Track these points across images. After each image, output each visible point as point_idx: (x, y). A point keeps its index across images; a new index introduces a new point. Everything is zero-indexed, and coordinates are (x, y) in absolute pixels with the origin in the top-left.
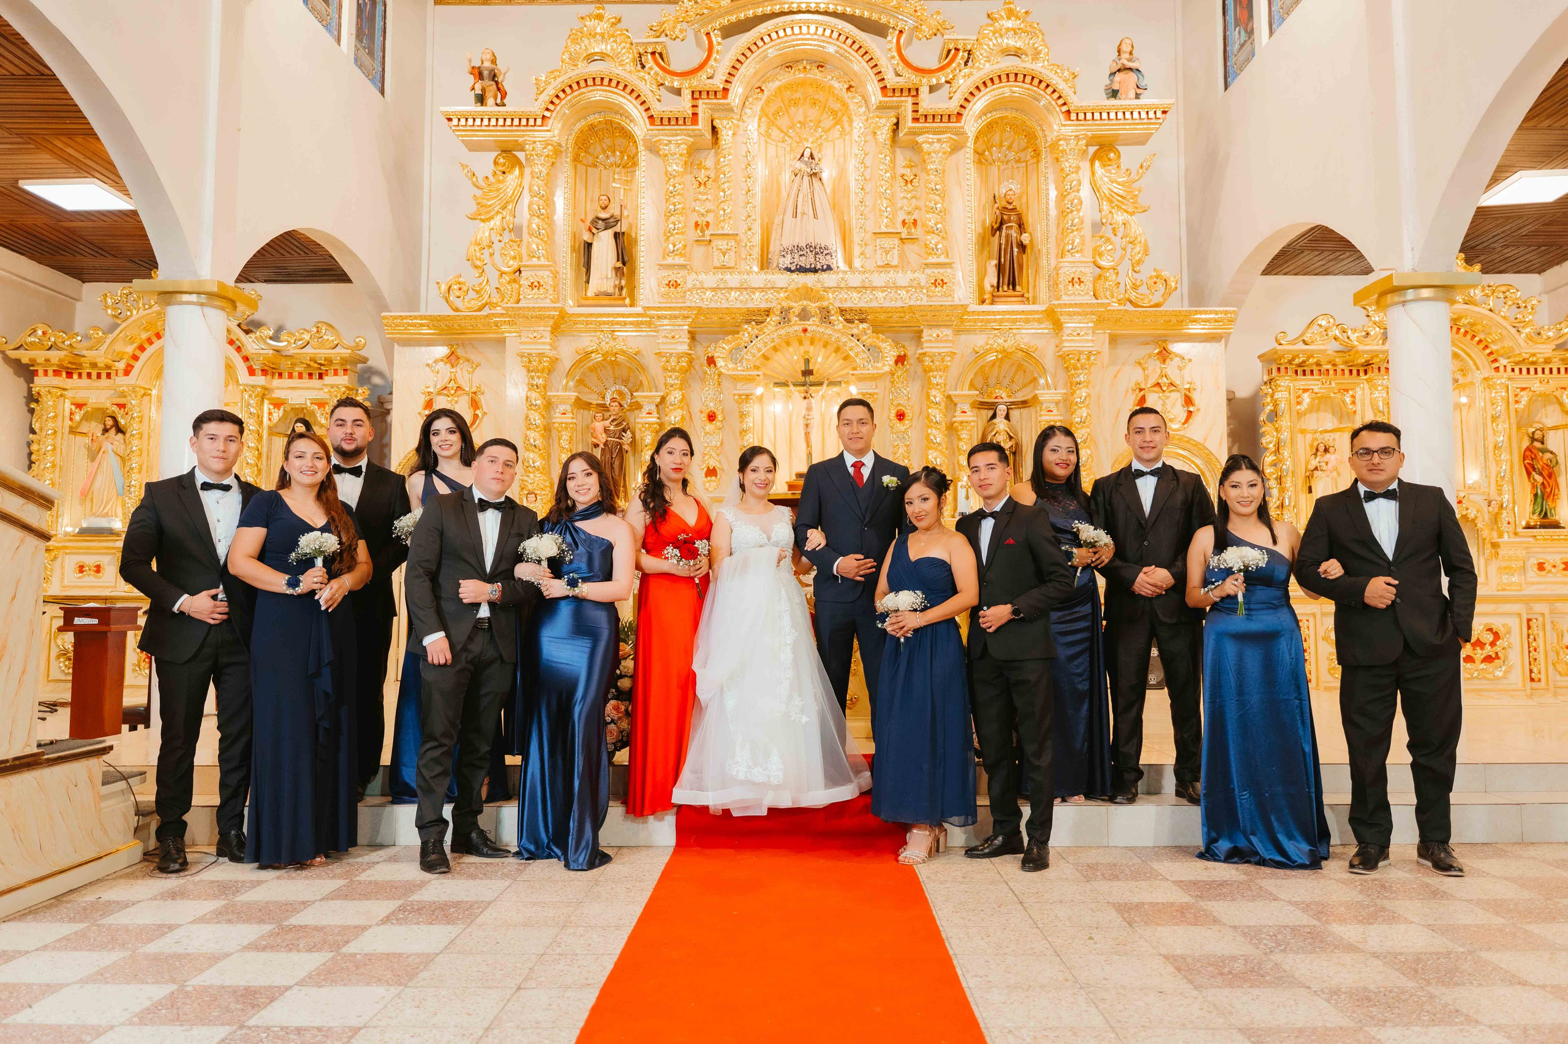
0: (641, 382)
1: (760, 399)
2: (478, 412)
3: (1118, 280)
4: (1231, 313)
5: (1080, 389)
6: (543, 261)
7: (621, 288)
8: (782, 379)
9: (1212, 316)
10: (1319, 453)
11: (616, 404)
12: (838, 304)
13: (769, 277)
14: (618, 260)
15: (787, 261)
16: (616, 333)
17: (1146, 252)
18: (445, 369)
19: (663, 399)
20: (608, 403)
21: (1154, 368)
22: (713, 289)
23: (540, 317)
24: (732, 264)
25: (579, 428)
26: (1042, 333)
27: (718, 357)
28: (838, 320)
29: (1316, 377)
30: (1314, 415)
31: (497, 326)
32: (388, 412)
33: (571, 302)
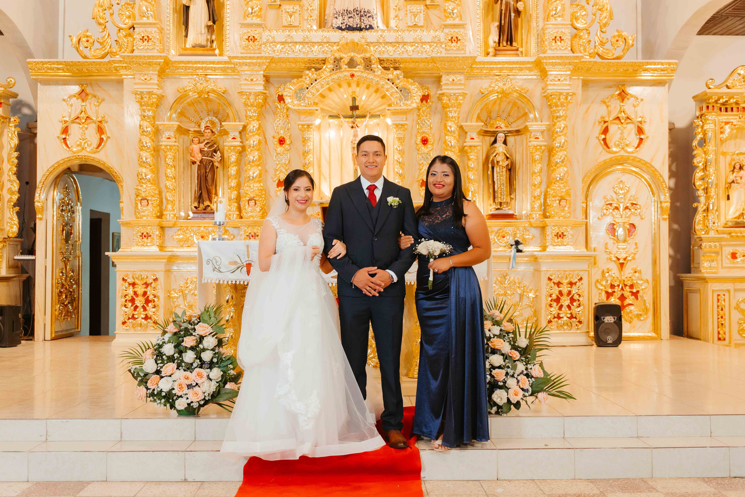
0: (228, 114)
1: (319, 127)
2: (103, 136)
3: (589, 38)
4: (673, 65)
5: (559, 121)
6: (151, 20)
7: (212, 42)
8: (335, 112)
9: (659, 66)
10: (735, 170)
11: (209, 131)
12: (377, 56)
13: (326, 34)
14: (210, 20)
15: (338, 22)
16: (208, 76)
17: (611, 17)
18: (77, 103)
19: (245, 127)
20: (203, 130)
21: (615, 105)
22: (282, 43)
23: (150, 64)
24: (297, 24)
25: (181, 149)
26: (532, 79)
27: (287, 96)
28: (377, 68)
29: (735, 112)
30: (733, 142)
31: (116, 70)
32: (35, 135)
33: (173, 52)
